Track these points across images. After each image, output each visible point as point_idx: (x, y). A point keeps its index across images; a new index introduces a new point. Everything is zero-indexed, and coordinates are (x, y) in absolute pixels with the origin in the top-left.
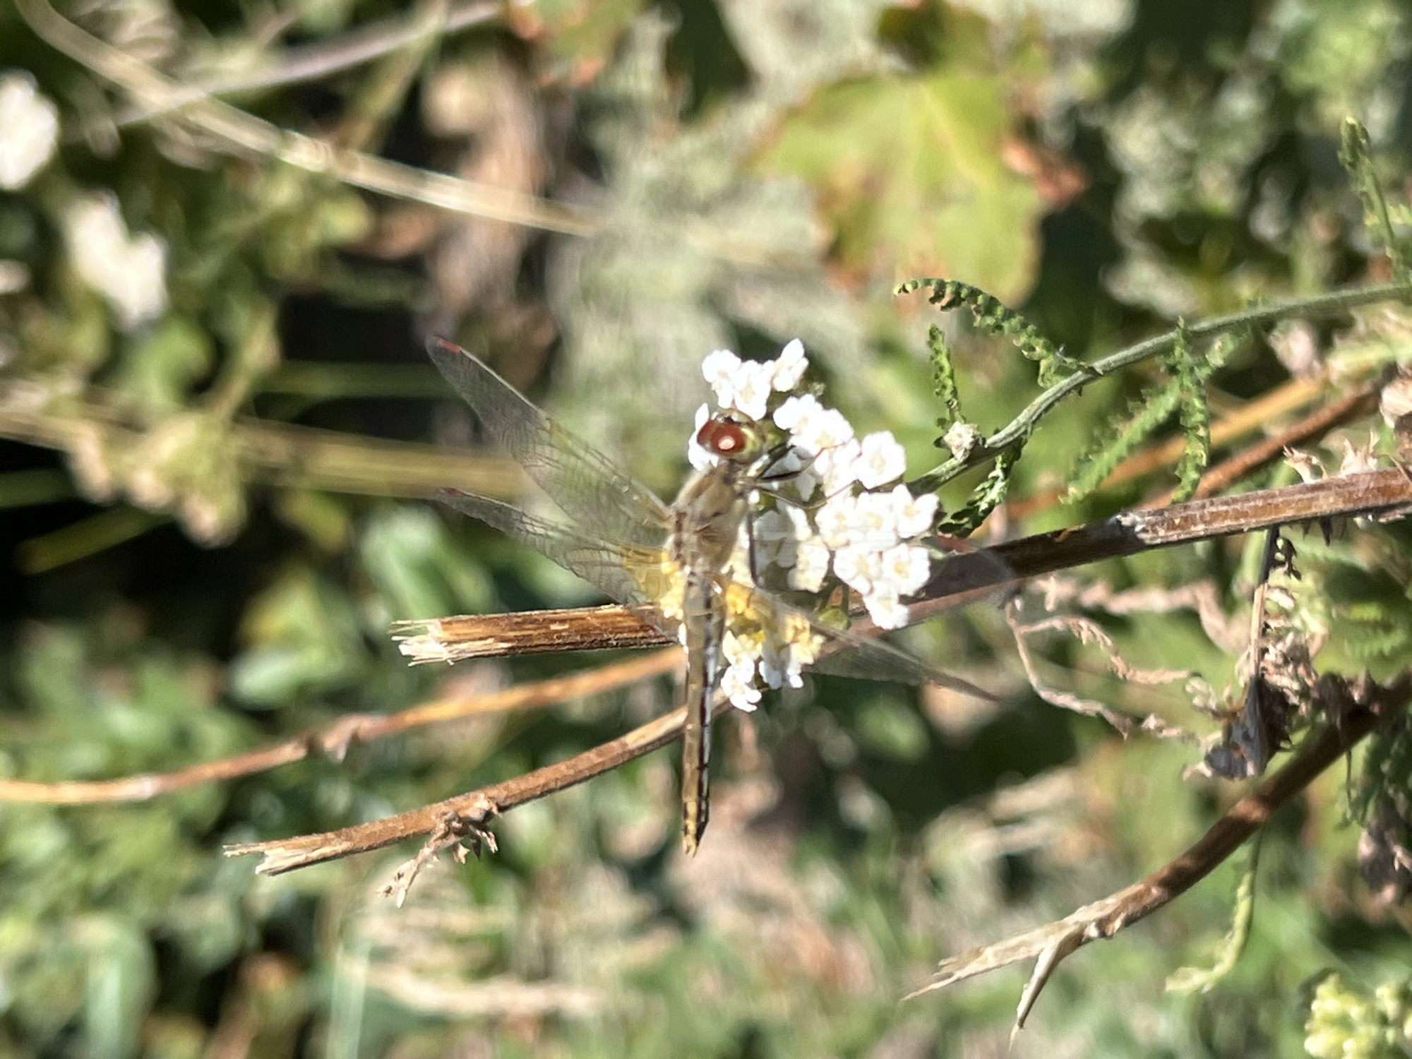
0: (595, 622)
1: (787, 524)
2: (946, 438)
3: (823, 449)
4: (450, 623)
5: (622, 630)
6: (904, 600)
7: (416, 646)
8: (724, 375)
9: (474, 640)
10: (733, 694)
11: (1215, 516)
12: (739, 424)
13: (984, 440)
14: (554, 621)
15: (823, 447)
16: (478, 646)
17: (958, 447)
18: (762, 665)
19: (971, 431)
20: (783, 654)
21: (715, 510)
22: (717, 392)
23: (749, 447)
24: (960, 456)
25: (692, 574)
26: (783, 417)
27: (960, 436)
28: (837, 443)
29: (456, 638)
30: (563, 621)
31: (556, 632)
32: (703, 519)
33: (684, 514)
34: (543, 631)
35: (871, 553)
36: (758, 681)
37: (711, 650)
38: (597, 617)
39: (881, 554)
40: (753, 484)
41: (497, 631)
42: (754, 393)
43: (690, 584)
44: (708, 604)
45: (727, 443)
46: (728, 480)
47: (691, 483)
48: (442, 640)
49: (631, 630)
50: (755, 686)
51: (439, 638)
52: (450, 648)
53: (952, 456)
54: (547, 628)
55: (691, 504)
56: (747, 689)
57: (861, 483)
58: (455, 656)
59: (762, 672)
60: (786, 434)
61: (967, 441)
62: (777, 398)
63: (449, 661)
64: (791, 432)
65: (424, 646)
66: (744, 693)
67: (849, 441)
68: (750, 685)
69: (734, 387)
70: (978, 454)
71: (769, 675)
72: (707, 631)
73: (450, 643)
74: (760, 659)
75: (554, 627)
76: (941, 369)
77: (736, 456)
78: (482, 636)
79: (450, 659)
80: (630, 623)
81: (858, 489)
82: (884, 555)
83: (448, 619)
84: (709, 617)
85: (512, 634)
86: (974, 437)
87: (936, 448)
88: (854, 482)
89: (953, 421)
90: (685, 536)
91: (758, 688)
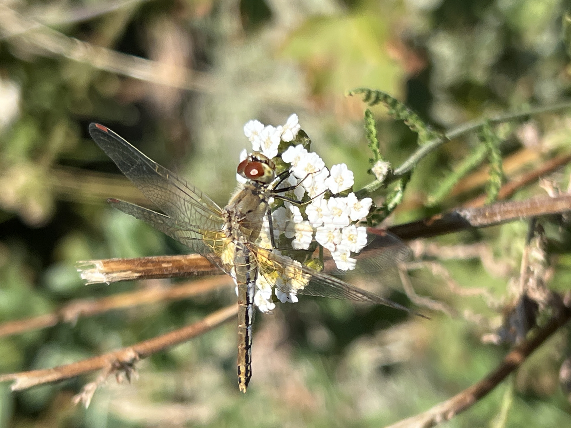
0: (186, 263)
1: (289, 214)
2: (373, 170)
3: (308, 174)
4: (108, 263)
5: (201, 267)
6: (353, 255)
7: (90, 274)
8: (255, 133)
9: (121, 271)
10: (260, 305)
11: (505, 212)
12: (261, 161)
13: (393, 171)
14: (164, 262)
15: (309, 173)
16: (123, 275)
17: (380, 174)
18: (276, 289)
19: (387, 165)
20: (287, 284)
21: (248, 209)
22: (252, 142)
23: (266, 174)
24: (380, 179)
25: (238, 244)
26: (287, 157)
27: (381, 168)
28: (316, 171)
29: (110, 271)
30: (168, 262)
31: (165, 268)
32: (242, 215)
33: (232, 212)
34: (158, 267)
35: (336, 229)
36: (274, 299)
37: (250, 285)
38: (188, 260)
39: (341, 230)
40: (270, 194)
41: (133, 267)
42: (272, 143)
43: (238, 249)
44: (248, 261)
45: (254, 172)
46: (255, 193)
47: (235, 195)
48: (103, 272)
49: (205, 267)
50: (272, 301)
51: (101, 271)
52: (107, 276)
53: (376, 179)
54: (160, 265)
55: (235, 207)
56: (268, 303)
57: (330, 191)
58: (111, 280)
59: (276, 293)
60: (289, 165)
61: (385, 171)
62: (284, 146)
63: (107, 283)
64: (292, 164)
65: (93, 275)
66: (266, 304)
67: (323, 169)
68: (269, 301)
69: (260, 140)
70: (390, 178)
71: (280, 296)
72: (247, 275)
73: (107, 273)
74: (275, 286)
75: (164, 265)
76: (371, 133)
77: (259, 179)
78: (125, 269)
79: (107, 281)
80: (205, 263)
81: (328, 195)
82: (343, 231)
83: (107, 260)
84: (249, 267)
85: (141, 269)
86: (388, 169)
87: (368, 174)
88: (326, 191)
89: (377, 160)
90: (233, 224)
91: (274, 302)
